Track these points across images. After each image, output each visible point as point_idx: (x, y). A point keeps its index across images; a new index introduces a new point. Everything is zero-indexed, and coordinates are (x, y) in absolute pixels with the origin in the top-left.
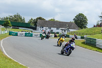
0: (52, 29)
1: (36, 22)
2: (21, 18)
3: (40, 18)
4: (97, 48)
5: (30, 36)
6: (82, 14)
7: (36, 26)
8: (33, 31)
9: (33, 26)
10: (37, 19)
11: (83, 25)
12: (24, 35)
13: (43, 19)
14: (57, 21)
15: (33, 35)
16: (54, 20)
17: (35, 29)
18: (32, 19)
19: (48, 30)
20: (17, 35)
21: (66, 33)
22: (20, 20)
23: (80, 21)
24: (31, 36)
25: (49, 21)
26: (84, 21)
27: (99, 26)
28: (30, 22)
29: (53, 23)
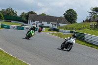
0: (43, 23)
1: (28, 16)
2: (13, 12)
3: (32, 12)
5: (21, 29)
6: (72, 10)
7: (28, 20)
9: (25, 19)
10: (29, 13)
11: (73, 20)
12: (16, 28)
13: (35, 13)
14: (48, 16)
15: (25, 28)
16: (45, 14)
17: (26, 22)
18: (24, 13)
19: (39, 24)
20: (9, 28)
22: (12, 14)
23: (70, 16)
25: (40, 15)
27: (88, 21)
28: (22, 16)
29: (44, 18)
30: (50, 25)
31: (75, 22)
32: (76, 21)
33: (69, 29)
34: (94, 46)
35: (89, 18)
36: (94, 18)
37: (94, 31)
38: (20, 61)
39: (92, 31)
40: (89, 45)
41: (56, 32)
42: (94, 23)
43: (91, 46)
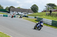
0: (19, 12)
1: (10, 9)
2: (1, 7)
3: (12, 7)
7: (10, 11)
8: (8, 14)
9: (8, 11)
10: (10, 7)
12: (3, 16)
13: (14, 7)
14: (21, 9)
15: (8, 16)
17: (9, 12)
18: (7, 7)
21: (26, 15)
23: (34, 9)
24: (7, 16)
25: (17, 8)
26: (36, 9)
28: (6, 9)
29: (19, 10)
30: (23, 14)
31: (37, 12)
33: (34, 16)
34: (48, 26)
35: (45, 10)
37: (48, 17)
38: (5, 34)
39: (47, 17)
41: (26, 18)
42: (48, 12)
43: (47, 25)
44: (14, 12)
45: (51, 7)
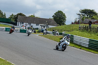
0: (32, 24)
1: (17, 18)
2: (2, 14)
3: (20, 14)
4: (74, 44)
6: (61, 12)
7: (17, 22)
9: (14, 21)
10: (18, 15)
11: (62, 21)
13: (24, 15)
14: (37, 18)
16: (34, 16)
17: (15, 24)
18: (12, 15)
23: (59, 18)
25: (29, 17)
26: (63, 18)
27: (77, 23)
28: (11, 18)
29: (33, 20)
30: (39, 27)
32: (65, 23)
35: (78, 20)
36: (83, 19)
37: (82, 33)
39: (80, 32)
40: (78, 47)
42: (83, 24)
44: (24, 23)
45: (87, 16)
